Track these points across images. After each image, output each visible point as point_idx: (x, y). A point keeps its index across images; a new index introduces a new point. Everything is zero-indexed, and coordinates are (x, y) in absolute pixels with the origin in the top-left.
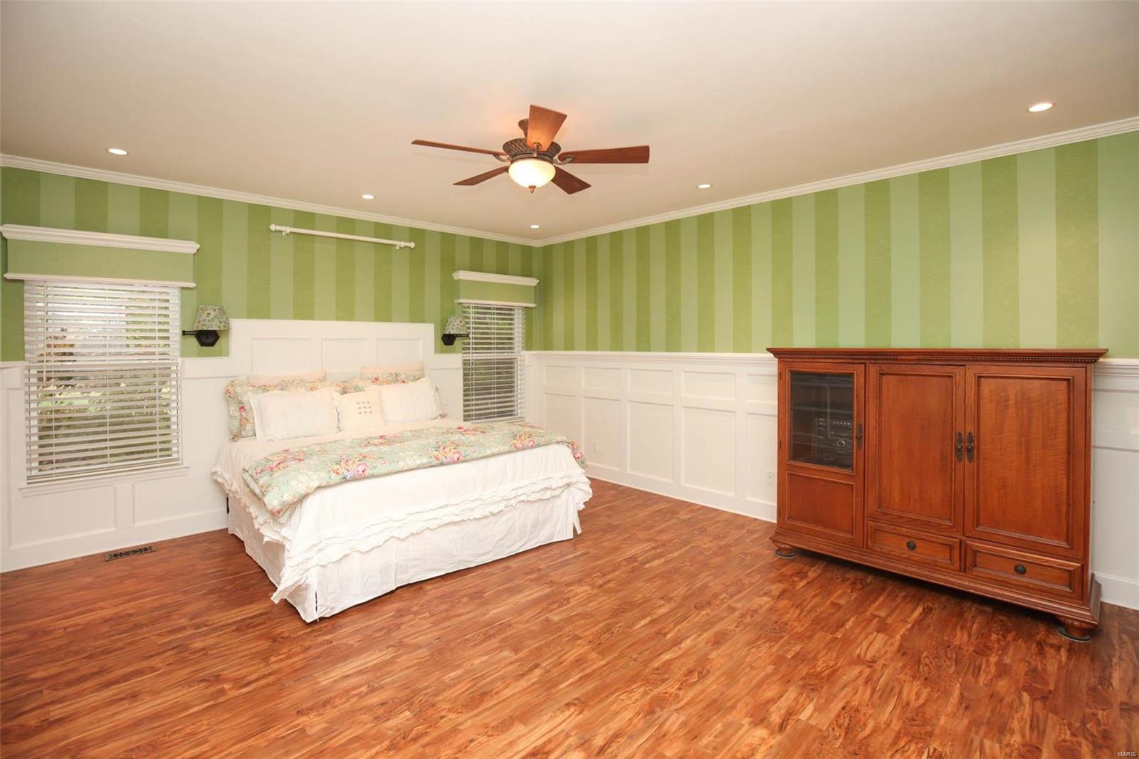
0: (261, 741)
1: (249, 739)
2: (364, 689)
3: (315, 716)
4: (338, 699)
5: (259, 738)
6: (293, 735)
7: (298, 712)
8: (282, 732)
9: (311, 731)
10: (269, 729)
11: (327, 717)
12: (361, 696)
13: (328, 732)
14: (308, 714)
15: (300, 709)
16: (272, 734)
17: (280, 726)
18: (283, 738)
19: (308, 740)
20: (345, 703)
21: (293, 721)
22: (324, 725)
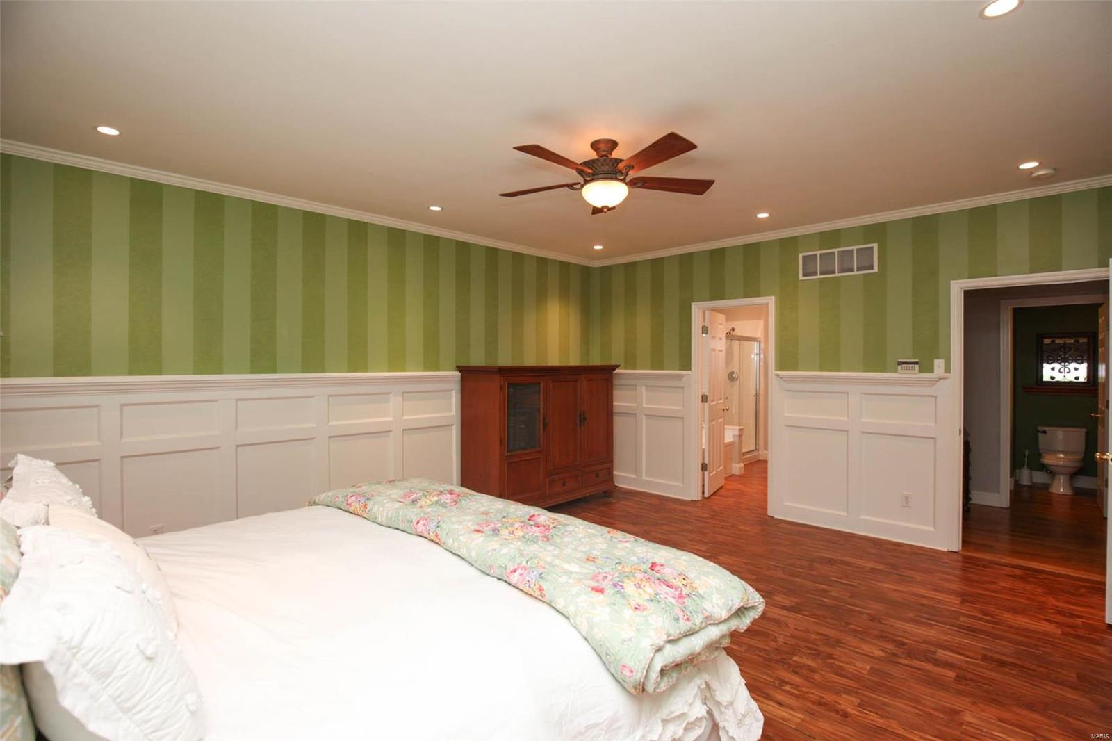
0: (894, 726)
1: (899, 734)
2: (787, 688)
3: (840, 704)
4: (812, 699)
5: (893, 728)
6: (868, 709)
7: (846, 717)
8: (873, 717)
9: (857, 701)
10: (878, 727)
11: (834, 697)
12: (796, 686)
13: (848, 691)
14: (843, 710)
15: (842, 718)
16: (881, 722)
17: (869, 721)
18: (877, 714)
19: (865, 699)
20: (812, 693)
21: (857, 715)
22: (844, 696)
